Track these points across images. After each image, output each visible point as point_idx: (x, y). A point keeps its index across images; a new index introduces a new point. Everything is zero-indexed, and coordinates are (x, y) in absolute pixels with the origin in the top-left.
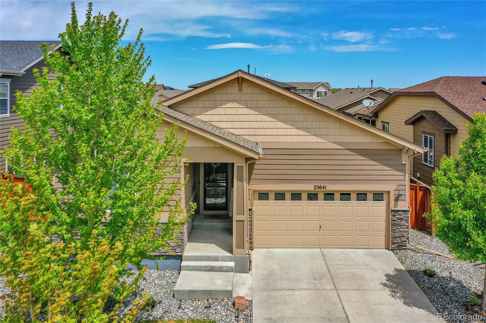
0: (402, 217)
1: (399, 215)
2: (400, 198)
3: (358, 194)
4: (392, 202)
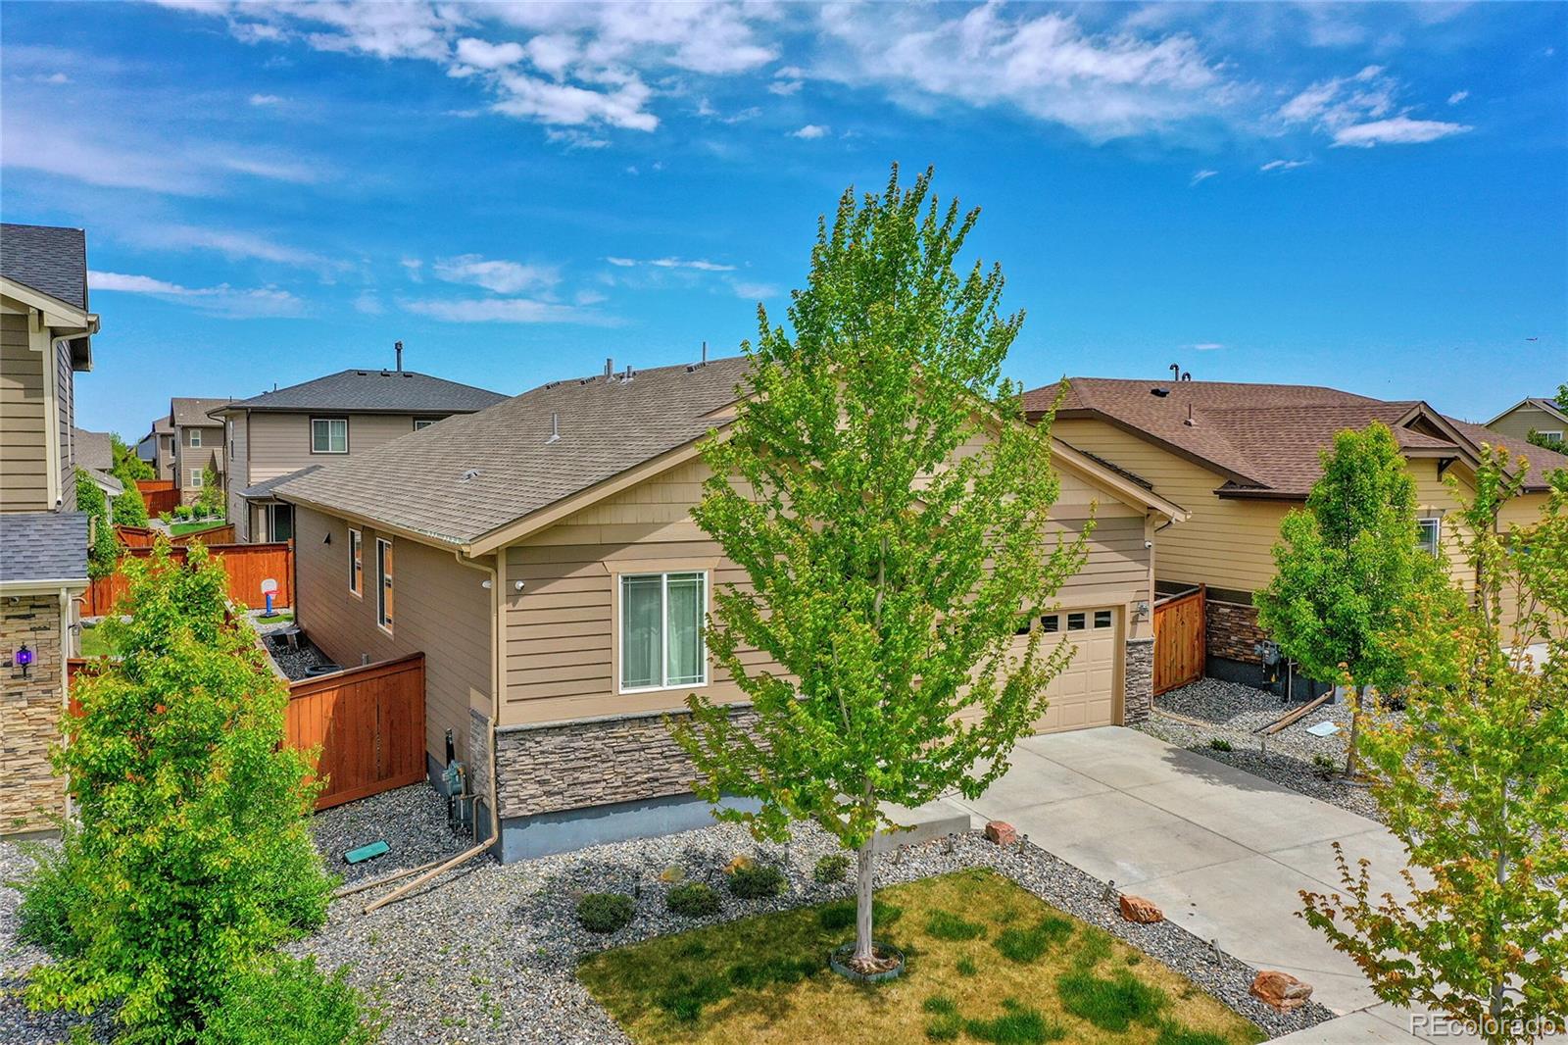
0: (1143, 655)
1: (1139, 651)
2: (1141, 618)
3: (1071, 617)
4: (1128, 626)
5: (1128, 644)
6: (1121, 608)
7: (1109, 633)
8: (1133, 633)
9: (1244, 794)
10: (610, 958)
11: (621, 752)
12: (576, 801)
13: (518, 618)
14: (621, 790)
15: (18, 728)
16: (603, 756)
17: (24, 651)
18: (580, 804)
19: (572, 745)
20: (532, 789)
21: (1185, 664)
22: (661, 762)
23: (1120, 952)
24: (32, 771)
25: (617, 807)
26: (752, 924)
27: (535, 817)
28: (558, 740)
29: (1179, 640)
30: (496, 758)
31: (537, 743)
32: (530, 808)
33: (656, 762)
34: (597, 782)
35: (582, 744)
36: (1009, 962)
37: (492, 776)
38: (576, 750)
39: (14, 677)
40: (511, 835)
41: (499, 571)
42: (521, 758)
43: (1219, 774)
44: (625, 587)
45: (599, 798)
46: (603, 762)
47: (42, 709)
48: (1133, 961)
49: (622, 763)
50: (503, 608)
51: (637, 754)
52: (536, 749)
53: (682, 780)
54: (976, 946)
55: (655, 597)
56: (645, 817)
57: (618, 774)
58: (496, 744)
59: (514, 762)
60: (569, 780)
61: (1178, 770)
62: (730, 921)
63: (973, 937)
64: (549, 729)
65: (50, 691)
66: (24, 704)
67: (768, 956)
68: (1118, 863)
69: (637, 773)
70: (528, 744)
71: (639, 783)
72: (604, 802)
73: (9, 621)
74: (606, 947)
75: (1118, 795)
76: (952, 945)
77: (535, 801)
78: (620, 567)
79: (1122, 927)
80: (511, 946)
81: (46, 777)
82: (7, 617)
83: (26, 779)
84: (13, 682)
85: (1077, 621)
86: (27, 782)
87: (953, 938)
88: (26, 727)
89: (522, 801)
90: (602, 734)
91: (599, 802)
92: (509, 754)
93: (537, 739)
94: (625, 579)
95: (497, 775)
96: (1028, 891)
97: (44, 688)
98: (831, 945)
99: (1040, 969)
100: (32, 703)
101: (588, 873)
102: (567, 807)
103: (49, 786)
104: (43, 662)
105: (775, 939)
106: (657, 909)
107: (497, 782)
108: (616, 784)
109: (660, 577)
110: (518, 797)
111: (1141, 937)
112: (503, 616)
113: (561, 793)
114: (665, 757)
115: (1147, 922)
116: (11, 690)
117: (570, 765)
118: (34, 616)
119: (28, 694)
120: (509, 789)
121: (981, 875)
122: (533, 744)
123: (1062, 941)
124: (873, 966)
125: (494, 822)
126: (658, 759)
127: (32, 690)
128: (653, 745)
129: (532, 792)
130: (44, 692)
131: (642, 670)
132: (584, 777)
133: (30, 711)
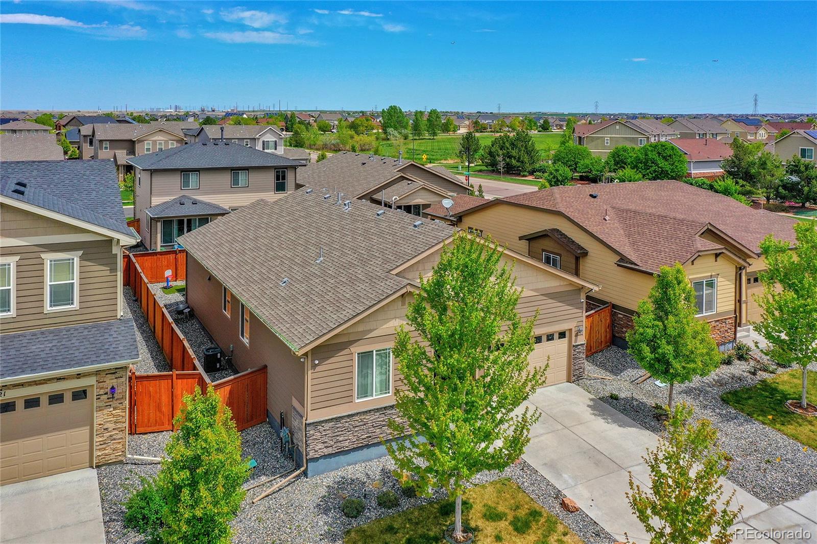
0: (580, 350)
1: (578, 349)
2: (579, 334)
3: (548, 336)
4: (574, 338)
5: (574, 346)
6: (571, 330)
7: (565, 341)
8: (576, 342)
9: (621, 429)
10: (357, 531)
11: (356, 427)
12: (337, 449)
13: (316, 375)
14: (356, 442)
15: (109, 420)
16: (349, 429)
17: (113, 388)
18: (339, 450)
19: (336, 426)
20: (320, 446)
21: (602, 340)
22: (372, 429)
23: (560, 528)
24: (114, 437)
25: (354, 450)
26: (412, 513)
27: (321, 457)
28: (331, 424)
29: (600, 329)
30: (306, 434)
31: (322, 426)
32: (319, 454)
33: (370, 429)
34: (346, 440)
35: (340, 425)
36: (516, 533)
37: (304, 441)
38: (338, 428)
39: (108, 399)
40: (311, 465)
41: (309, 356)
42: (317, 433)
43: (611, 415)
44: (358, 357)
45: (347, 447)
46: (349, 432)
47: (118, 411)
48: (565, 534)
49: (356, 431)
50: (310, 372)
51: (363, 427)
52: (322, 429)
53: (381, 436)
54: (503, 524)
55: (370, 359)
56: (365, 451)
57: (355, 436)
58: (306, 428)
59: (313, 435)
60: (334, 441)
61: (593, 414)
62: (403, 511)
63: (502, 520)
64: (327, 420)
65: (122, 403)
66: (112, 409)
67: (420, 532)
68: (563, 475)
69: (362, 435)
70: (319, 427)
71: (363, 439)
72: (349, 448)
73: (107, 375)
74: (354, 526)
75: (566, 431)
76: (493, 524)
77: (321, 451)
78: (356, 349)
79: (562, 513)
80: (317, 525)
81: (119, 439)
82: (107, 374)
83: (111, 440)
84: (108, 400)
85: (550, 338)
86: (112, 442)
87: (494, 521)
88: (112, 419)
89: (316, 451)
90: (349, 420)
91: (347, 449)
92: (311, 432)
93: (323, 425)
94: (358, 354)
95: (306, 441)
96: (525, 492)
97: (119, 402)
98: (445, 525)
99: (528, 537)
100: (115, 409)
101: (343, 483)
102: (334, 452)
103: (120, 443)
104: (119, 391)
105: (422, 521)
106: (374, 504)
107: (306, 444)
108: (354, 440)
109: (373, 351)
110: (314, 450)
111: (569, 520)
112: (310, 375)
113: (332, 446)
114: (374, 427)
115: (572, 512)
116: (107, 404)
117: (335, 434)
118: (116, 372)
119: (114, 405)
120: (311, 447)
121: (506, 482)
122: (321, 427)
123: (537, 521)
124: (462, 538)
125: (305, 460)
126: (371, 428)
127: (115, 403)
128: (369, 422)
129: (320, 447)
130: (119, 404)
131: (364, 391)
132: (341, 439)
133: (114, 412)
